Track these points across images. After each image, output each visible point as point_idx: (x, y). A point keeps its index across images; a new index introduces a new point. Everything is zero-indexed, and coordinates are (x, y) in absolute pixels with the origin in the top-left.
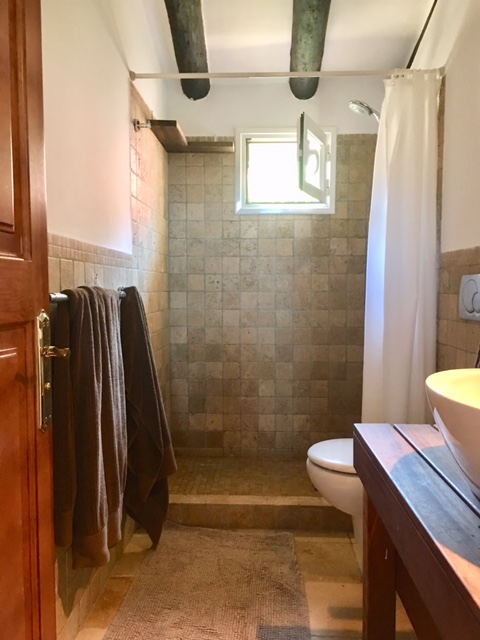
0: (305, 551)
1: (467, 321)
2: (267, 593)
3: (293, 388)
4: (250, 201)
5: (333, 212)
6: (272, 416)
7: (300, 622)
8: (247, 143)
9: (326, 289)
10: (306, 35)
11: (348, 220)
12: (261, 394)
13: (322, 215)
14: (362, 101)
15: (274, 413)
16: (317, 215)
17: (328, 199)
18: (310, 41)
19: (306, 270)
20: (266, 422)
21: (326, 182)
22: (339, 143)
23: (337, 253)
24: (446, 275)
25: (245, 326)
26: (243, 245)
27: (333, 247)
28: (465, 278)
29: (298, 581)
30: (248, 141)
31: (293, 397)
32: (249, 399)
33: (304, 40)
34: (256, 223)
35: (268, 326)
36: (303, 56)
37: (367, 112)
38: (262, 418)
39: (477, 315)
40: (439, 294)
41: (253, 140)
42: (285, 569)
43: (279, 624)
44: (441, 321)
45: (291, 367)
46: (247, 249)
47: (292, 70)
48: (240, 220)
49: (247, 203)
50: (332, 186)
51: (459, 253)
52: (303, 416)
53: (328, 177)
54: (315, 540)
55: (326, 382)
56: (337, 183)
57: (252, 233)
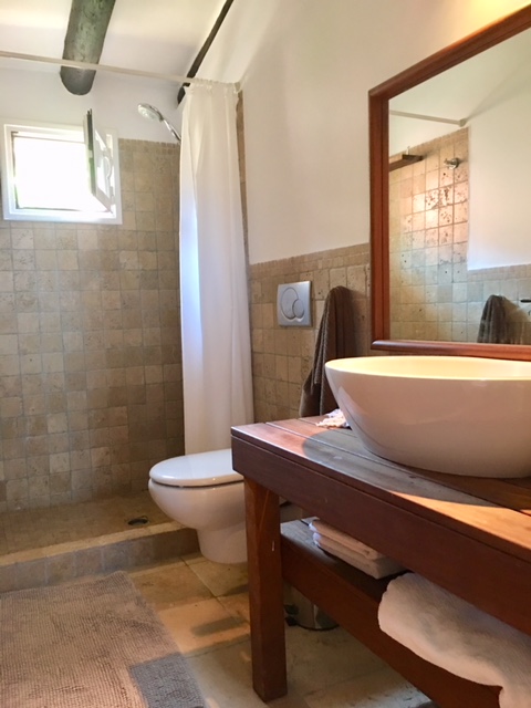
0: (144, 584)
1: (286, 327)
2: (122, 634)
3: (89, 419)
4: (21, 206)
5: (120, 222)
6: (66, 455)
7: (169, 650)
8: (13, 137)
9: (119, 307)
10: (89, 24)
11: (137, 231)
12: (50, 430)
13: (109, 226)
14: (153, 105)
15: (68, 450)
16: (103, 225)
17: (114, 208)
18: (93, 32)
19: (94, 285)
20: (59, 462)
21: (111, 188)
22: (121, 148)
23: (127, 268)
24: (257, 286)
25: (25, 353)
26: (17, 256)
27: (123, 260)
28: (281, 288)
29: (150, 613)
30: (13, 135)
31: (89, 429)
32: (36, 438)
33: (85, 29)
34: (31, 231)
35: (54, 350)
36: (83, 47)
37: (157, 118)
38: (53, 458)
39: (300, 320)
40: (250, 304)
41: (20, 134)
42: (131, 606)
43: (149, 659)
44: (255, 330)
45: (85, 396)
46: (22, 262)
47: (64, 58)
48: (11, 228)
49: (17, 207)
50: (117, 194)
51: (272, 264)
52: (102, 449)
53: (113, 184)
54: (149, 571)
55: (125, 408)
56: (122, 191)
57: (26, 242)
